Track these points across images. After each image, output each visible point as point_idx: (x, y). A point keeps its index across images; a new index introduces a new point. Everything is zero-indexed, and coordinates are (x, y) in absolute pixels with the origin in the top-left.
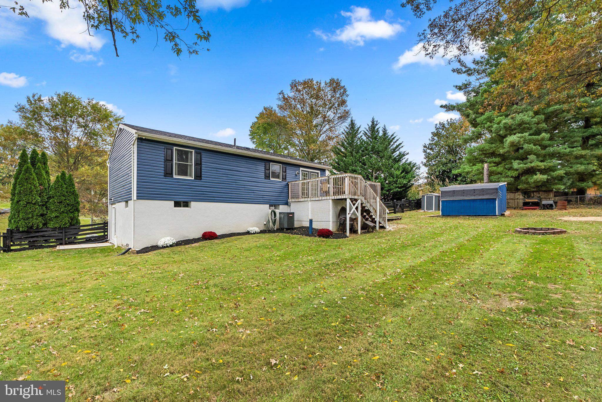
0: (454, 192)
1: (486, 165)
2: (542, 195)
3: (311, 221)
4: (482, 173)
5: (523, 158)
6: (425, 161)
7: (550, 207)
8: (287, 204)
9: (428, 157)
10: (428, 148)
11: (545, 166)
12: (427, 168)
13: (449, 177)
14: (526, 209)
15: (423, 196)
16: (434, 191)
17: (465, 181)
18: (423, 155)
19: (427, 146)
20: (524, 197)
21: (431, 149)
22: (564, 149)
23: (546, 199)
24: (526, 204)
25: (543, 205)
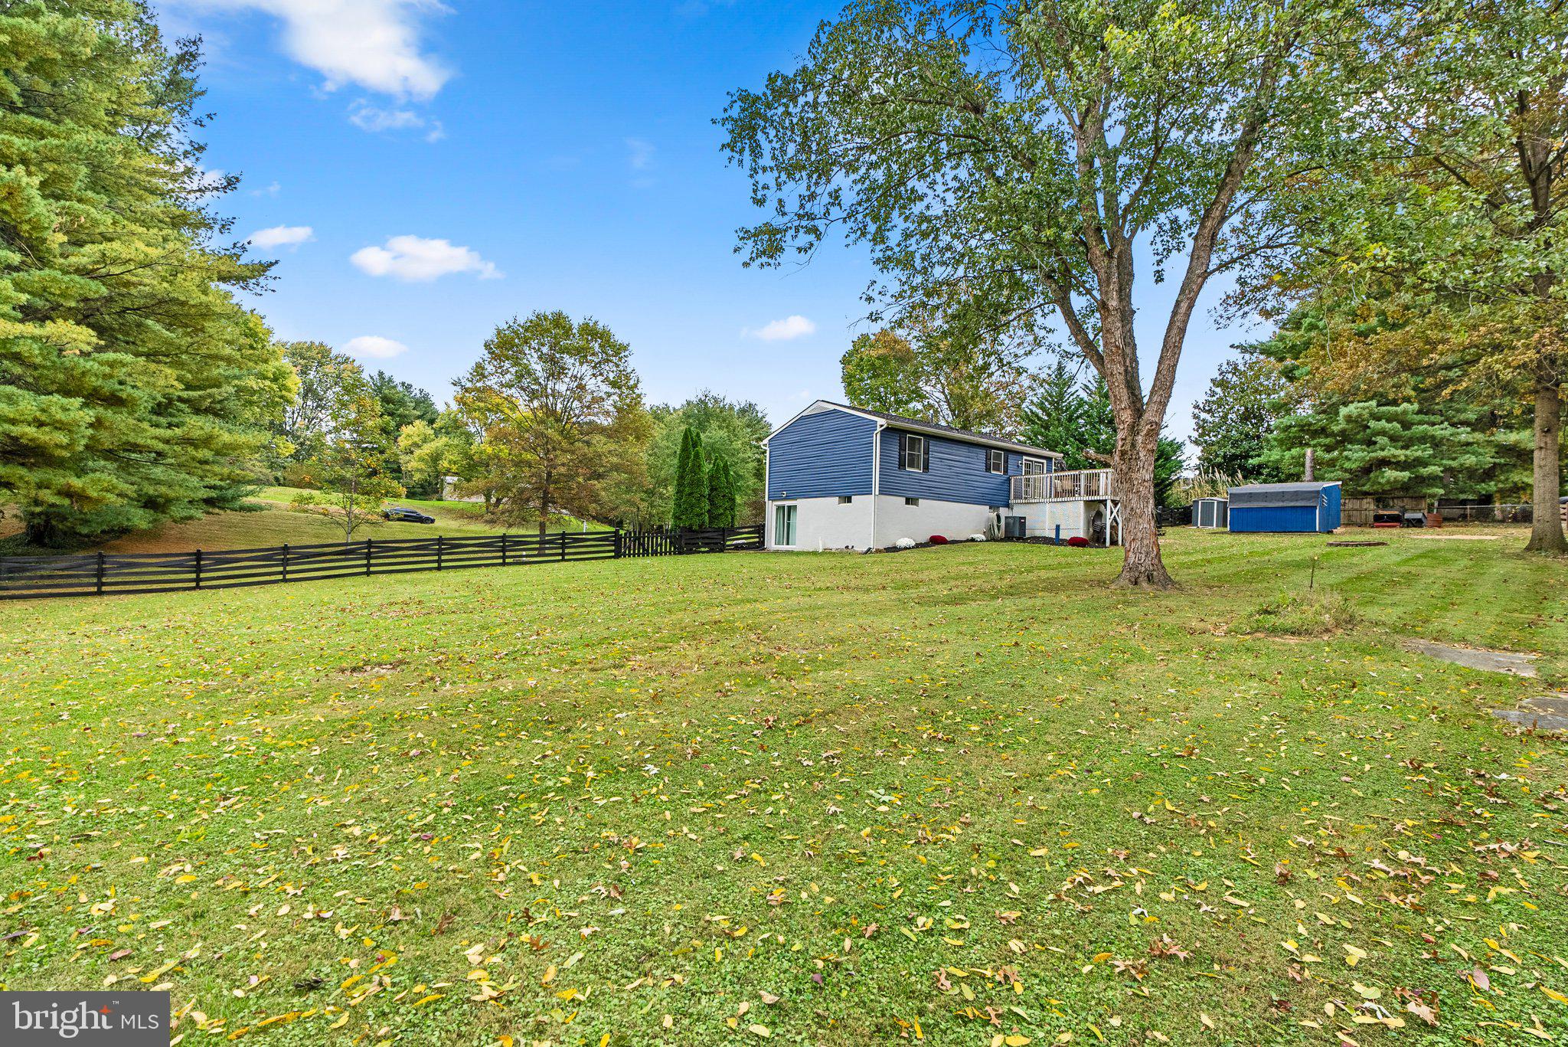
0: (1251, 496)
1: (1309, 451)
2: (1408, 503)
3: (1058, 528)
4: (1303, 465)
5: (1370, 443)
6: (1195, 435)
7: (1418, 523)
8: (1008, 506)
9: (1202, 427)
10: (1204, 411)
11: (1406, 456)
12: (1201, 448)
13: (1243, 468)
14: (1377, 527)
15: (1196, 502)
16: (1216, 493)
17: (1276, 476)
18: (1192, 423)
19: (1201, 406)
20: (1378, 506)
21: (1209, 411)
22: (1442, 431)
23: (1413, 510)
24: (1378, 519)
25: (1407, 520)
